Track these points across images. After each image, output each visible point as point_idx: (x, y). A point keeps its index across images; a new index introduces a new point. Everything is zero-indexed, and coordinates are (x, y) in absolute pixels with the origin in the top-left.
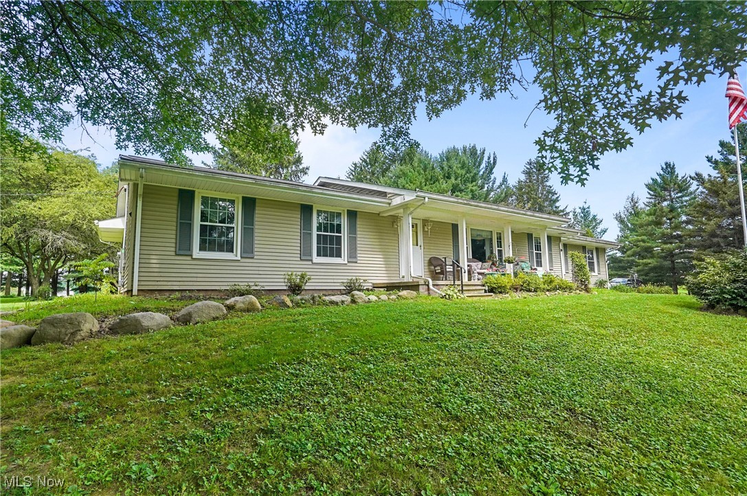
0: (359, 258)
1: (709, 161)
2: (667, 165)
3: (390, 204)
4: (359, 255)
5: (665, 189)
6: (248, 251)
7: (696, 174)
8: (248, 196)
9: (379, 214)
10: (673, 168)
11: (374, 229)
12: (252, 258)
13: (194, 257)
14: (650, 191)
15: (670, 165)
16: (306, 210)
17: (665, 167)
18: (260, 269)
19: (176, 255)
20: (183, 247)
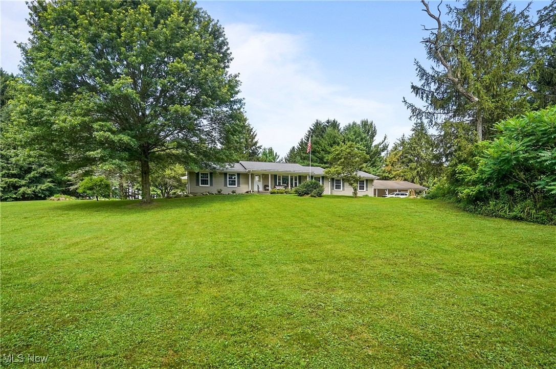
6: (211, 185)
13: (200, 186)
16: (225, 174)
19: (196, 186)
20: (198, 184)
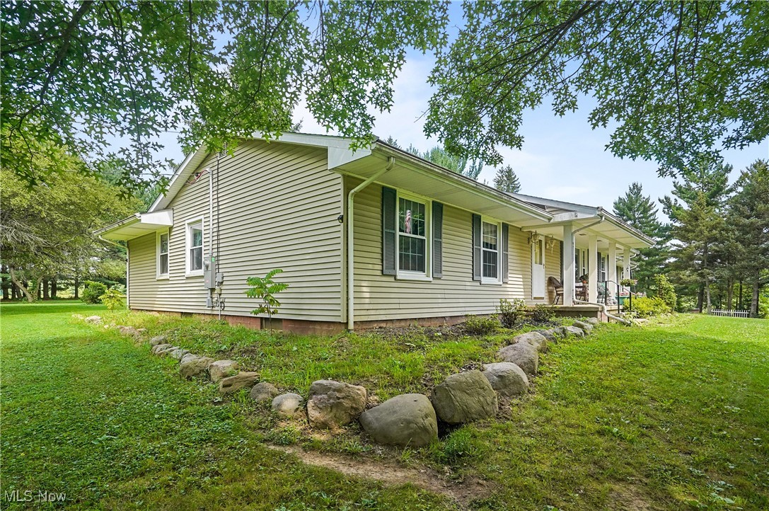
0: (510, 279)
1: (675, 186)
2: (635, 186)
3: (550, 219)
4: (509, 275)
5: (630, 209)
6: (436, 269)
7: (666, 198)
8: (438, 201)
9: (521, 229)
10: (639, 190)
11: (517, 245)
12: (440, 279)
13: (398, 278)
14: (615, 210)
15: (637, 186)
16: (476, 222)
17: (632, 187)
18: (446, 291)
19: (383, 275)
20: (387, 264)
